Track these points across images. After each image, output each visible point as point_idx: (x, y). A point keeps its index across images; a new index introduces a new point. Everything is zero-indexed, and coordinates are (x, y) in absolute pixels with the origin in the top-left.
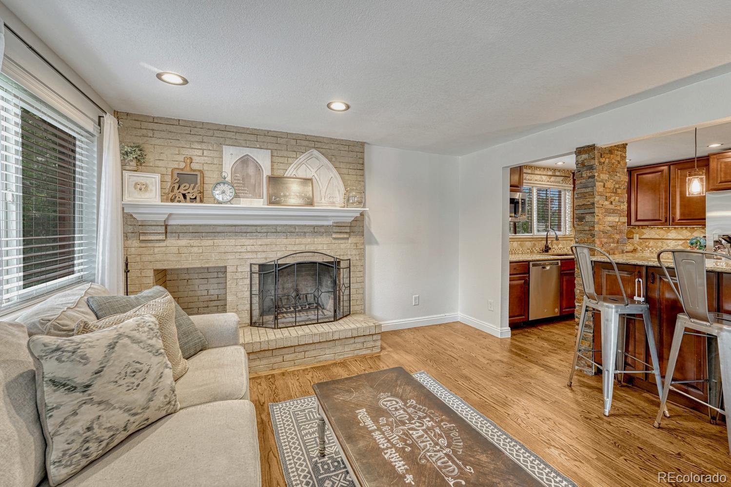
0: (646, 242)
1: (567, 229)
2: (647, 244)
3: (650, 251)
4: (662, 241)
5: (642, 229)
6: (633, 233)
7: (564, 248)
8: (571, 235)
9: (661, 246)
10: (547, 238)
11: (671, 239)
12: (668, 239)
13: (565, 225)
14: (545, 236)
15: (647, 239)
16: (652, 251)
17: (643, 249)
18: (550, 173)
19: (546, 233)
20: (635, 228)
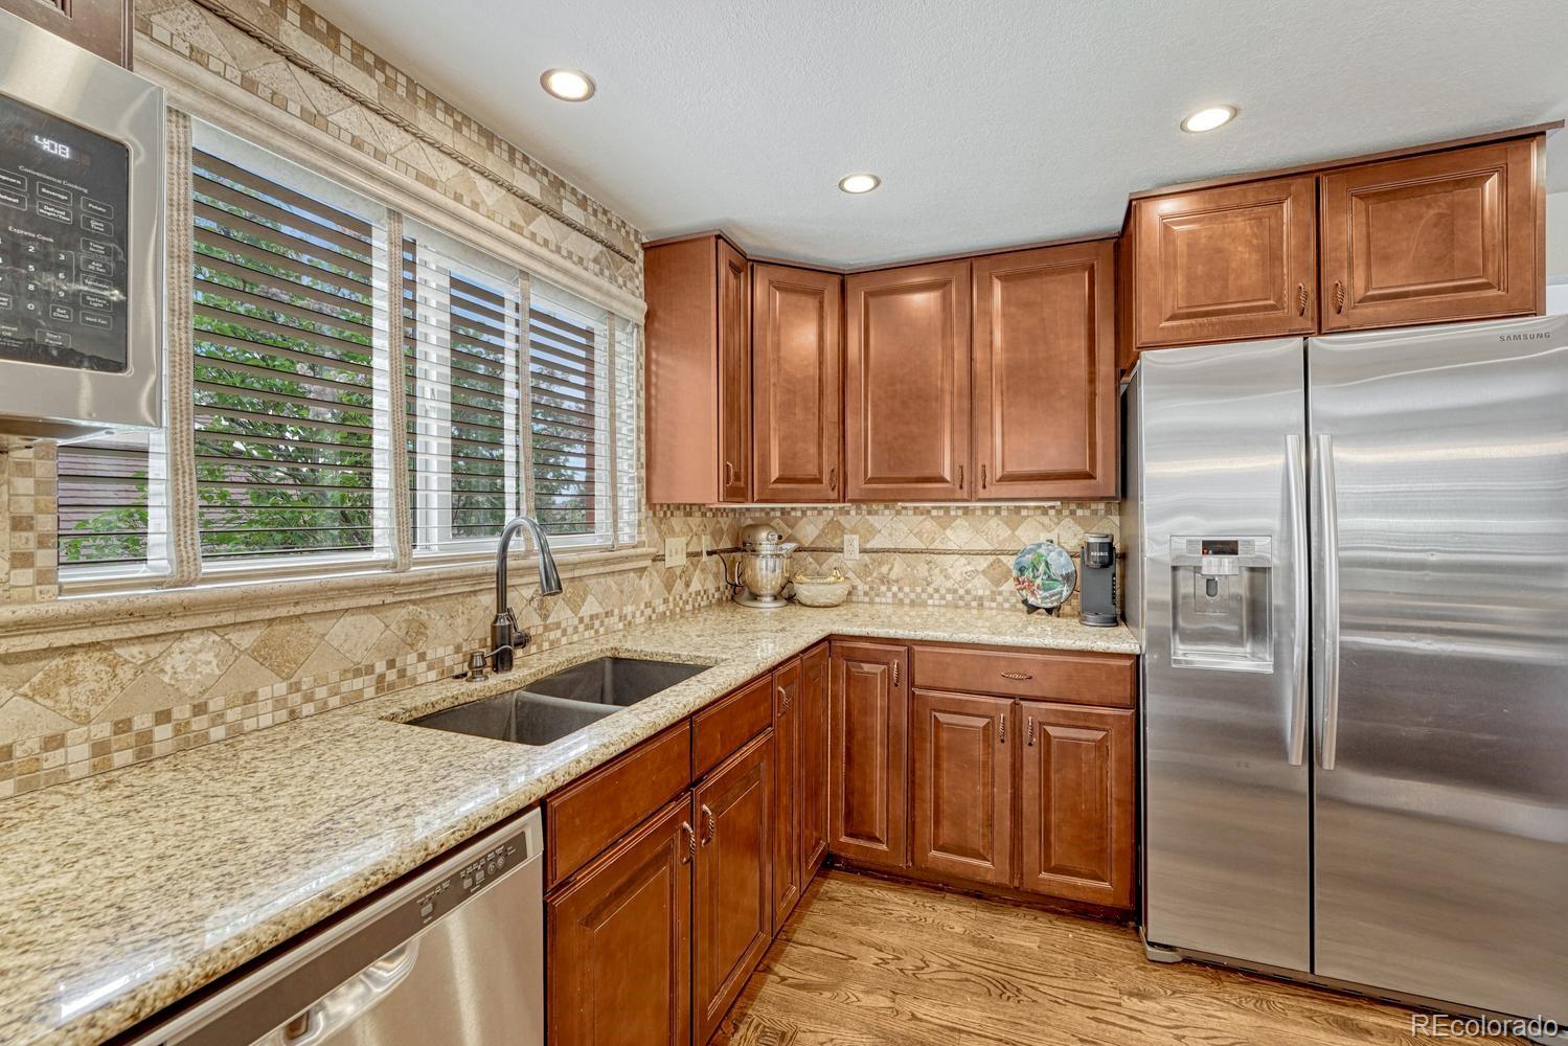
0: (880, 564)
1: (625, 516)
2: (885, 569)
3: (895, 595)
4: (928, 557)
5: (869, 513)
6: (843, 531)
7: (607, 614)
8: (641, 544)
9: (925, 579)
10: (502, 574)
11: (953, 553)
12: (945, 553)
13: (614, 498)
14: (493, 565)
15: (883, 551)
16: (901, 595)
17: (872, 588)
18: (532, 187)
19: (492, 544)
20: (848, 513)
